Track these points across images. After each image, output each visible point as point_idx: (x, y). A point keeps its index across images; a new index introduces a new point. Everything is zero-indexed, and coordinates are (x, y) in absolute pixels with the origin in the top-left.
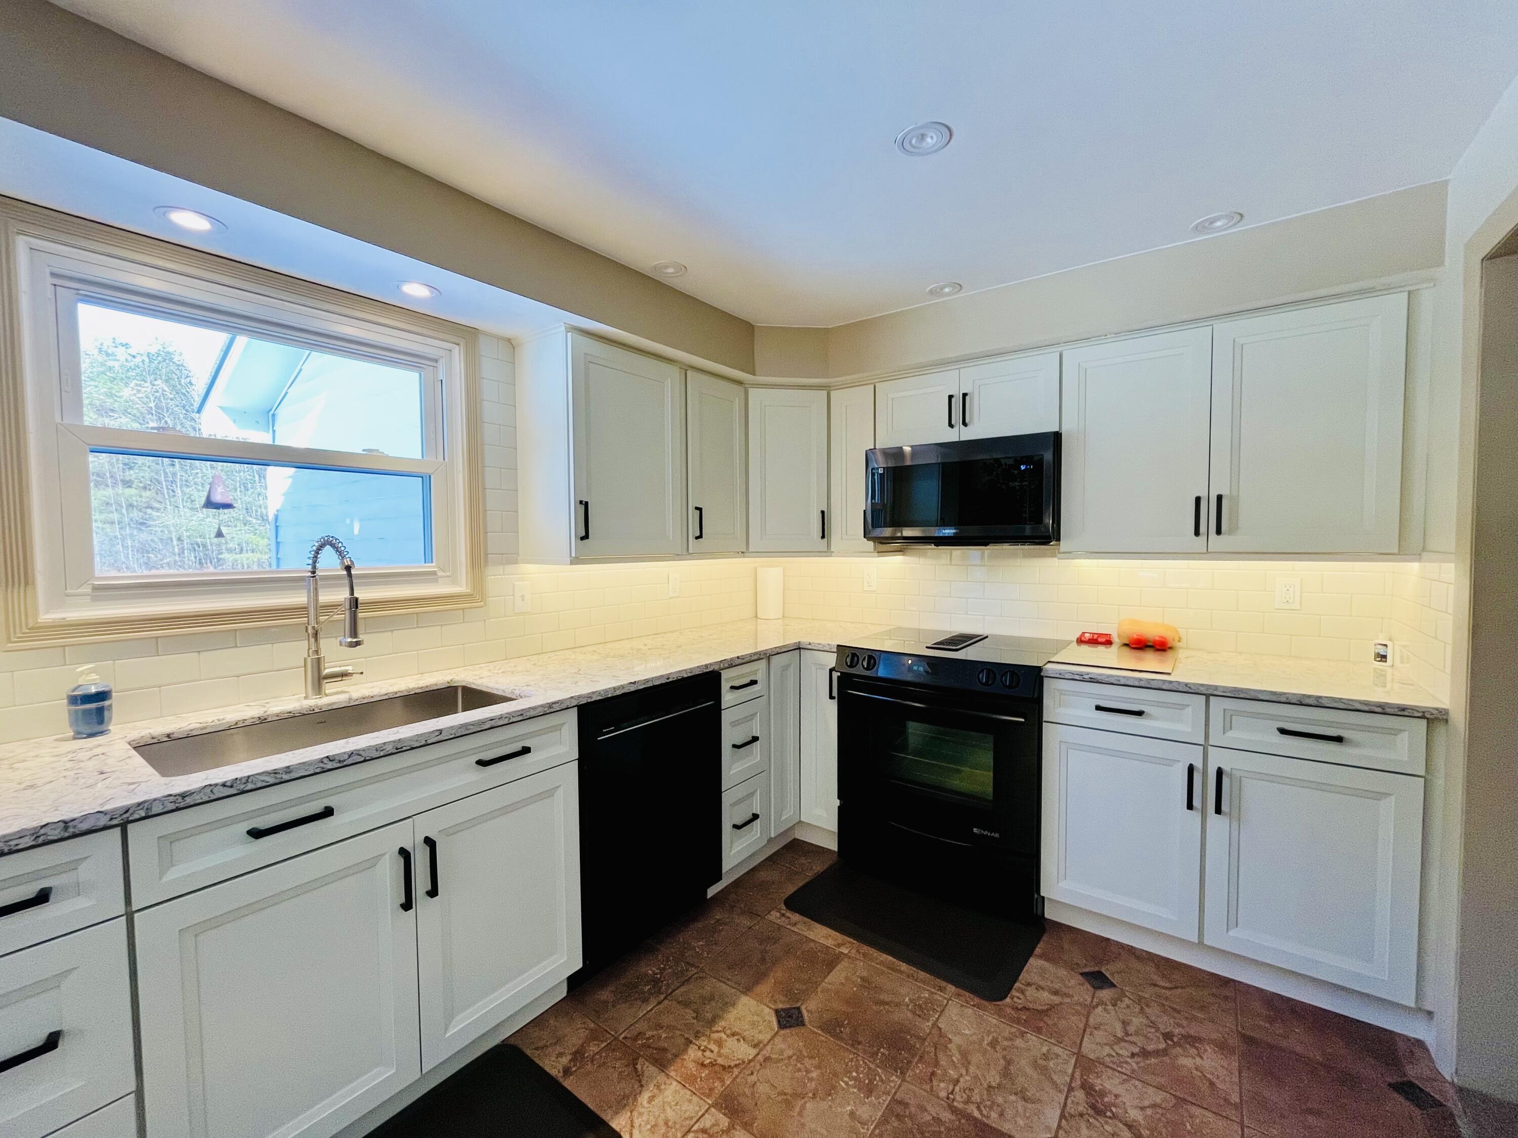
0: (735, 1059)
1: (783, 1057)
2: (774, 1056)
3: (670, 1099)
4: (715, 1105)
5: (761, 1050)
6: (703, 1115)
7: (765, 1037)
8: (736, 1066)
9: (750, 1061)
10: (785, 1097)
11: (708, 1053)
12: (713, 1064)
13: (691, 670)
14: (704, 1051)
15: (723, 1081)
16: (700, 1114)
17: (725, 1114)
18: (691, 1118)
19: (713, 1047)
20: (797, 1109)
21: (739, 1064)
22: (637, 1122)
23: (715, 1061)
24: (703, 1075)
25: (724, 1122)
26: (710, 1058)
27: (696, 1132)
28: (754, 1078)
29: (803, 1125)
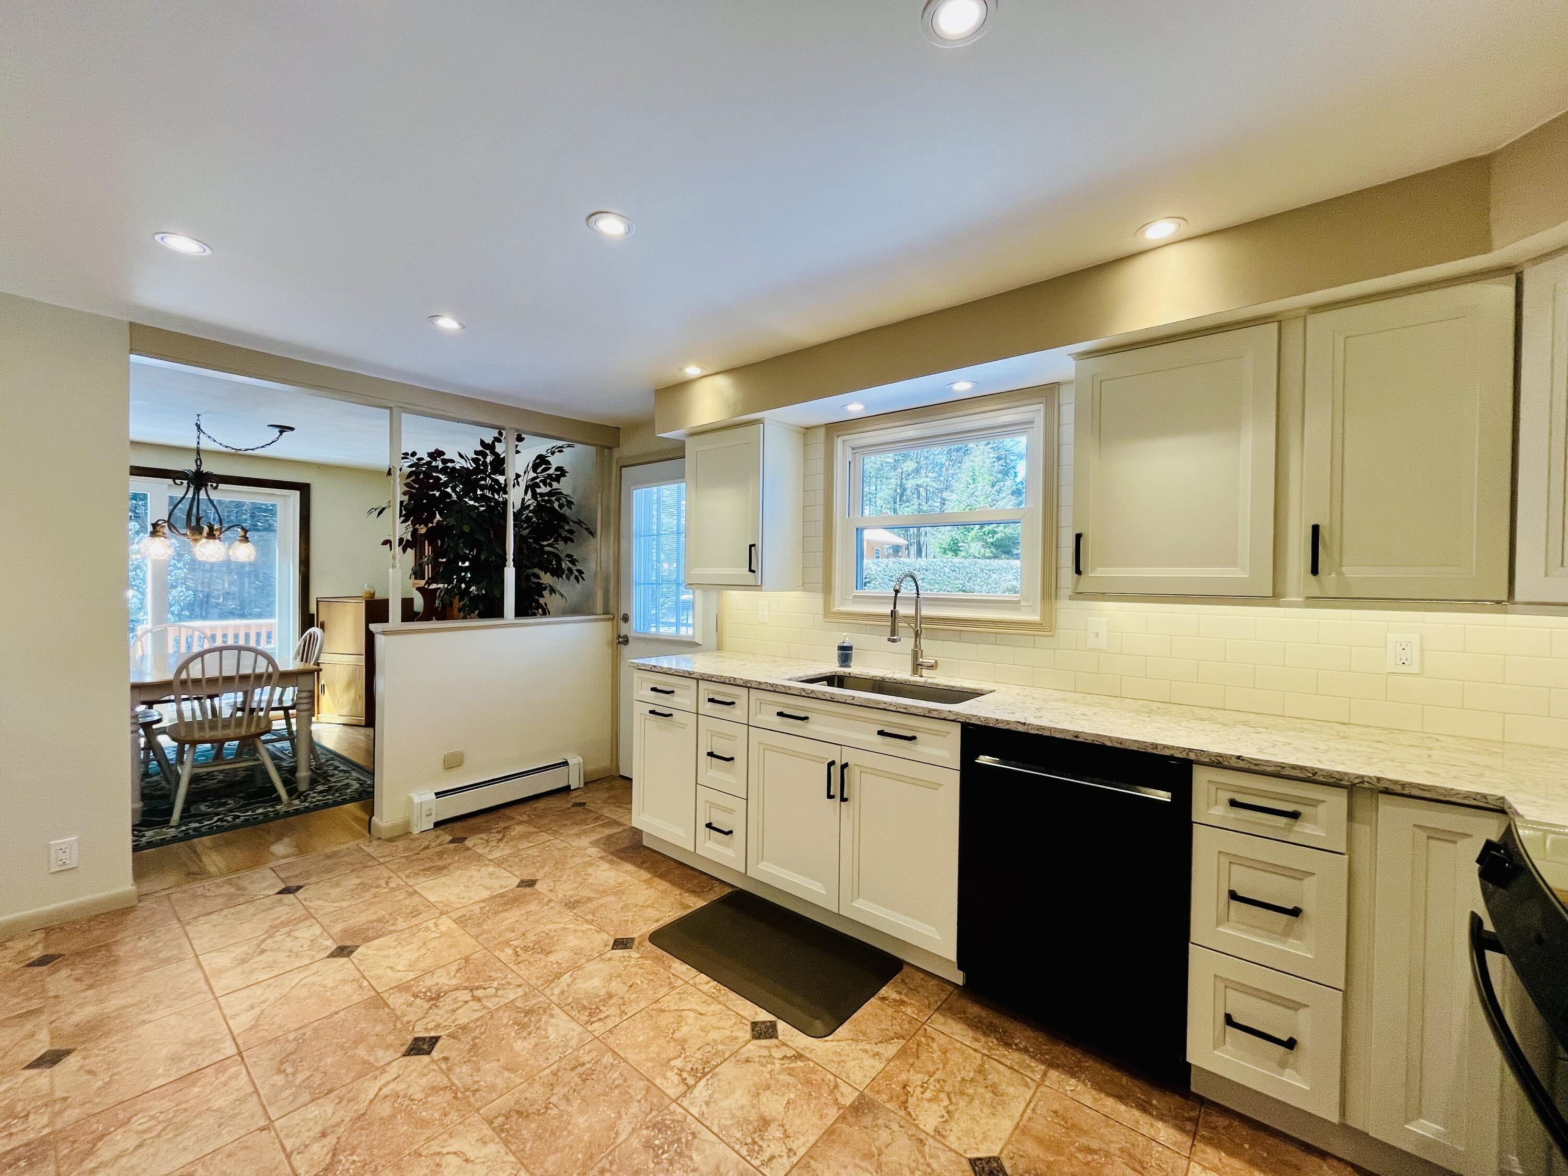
0: (918, 1113)
1: (927, 1158)
2: (927, 1149)
3: (866, 1063)
4: (862, 1095)
5: (933, 1137)
6: (851, 1086)
7: (952, 1141)
8: (909, 1114)
9: (917, 1126)
10: (876, 1155)
11: (919, 1090)
12: (907, 1094)
13: (1121, 741)
14: (922, 1087)
15: (888, 1101)
16: (853, 1085)
17: (854, 1102)
18: (848, 1077)
19: (928, 1095)
20: (863, 1164)
21: (911, 1116)
22: (842, 1043)
23: (912, 1096)
24: (893, 1086)
25: (847, 1101)
26: (914, 1091)
27: (836, 1081)
28: (895, 1127)
29: (846, 1167)
